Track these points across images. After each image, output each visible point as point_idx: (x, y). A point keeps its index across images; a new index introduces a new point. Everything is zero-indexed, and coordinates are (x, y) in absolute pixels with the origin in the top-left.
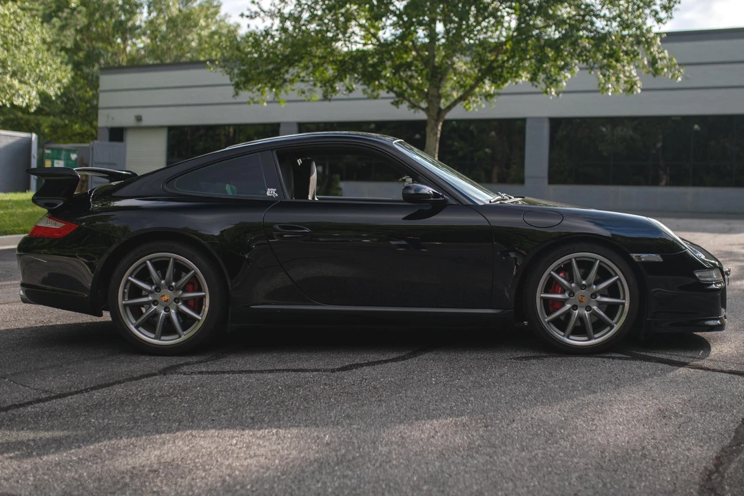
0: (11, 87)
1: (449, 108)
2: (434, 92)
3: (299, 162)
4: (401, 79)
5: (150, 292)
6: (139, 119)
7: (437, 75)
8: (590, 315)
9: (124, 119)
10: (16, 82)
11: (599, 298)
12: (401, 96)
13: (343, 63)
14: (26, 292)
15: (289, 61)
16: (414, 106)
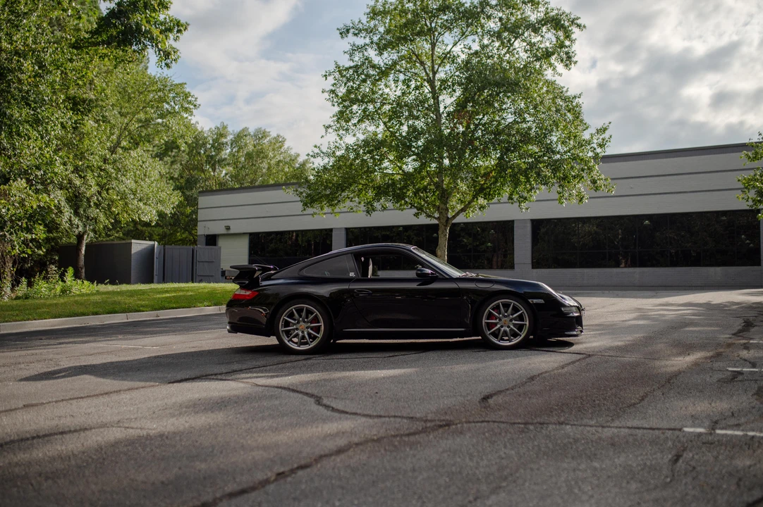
0: (139, 209)
1: (454, 217)
2: (442, 206)
3: (363, 259)
4: (420, 198)
5: (294, 324)
6: (228, 228)
7: (445, 195)
8: (510, 330)
9: (216, 229)
10: (141, 204)
11: (513, 322)
12: (420, 209)
13: (379, 187)
14: (231, 327)
15: (341, 187)
16: (428, 216)
